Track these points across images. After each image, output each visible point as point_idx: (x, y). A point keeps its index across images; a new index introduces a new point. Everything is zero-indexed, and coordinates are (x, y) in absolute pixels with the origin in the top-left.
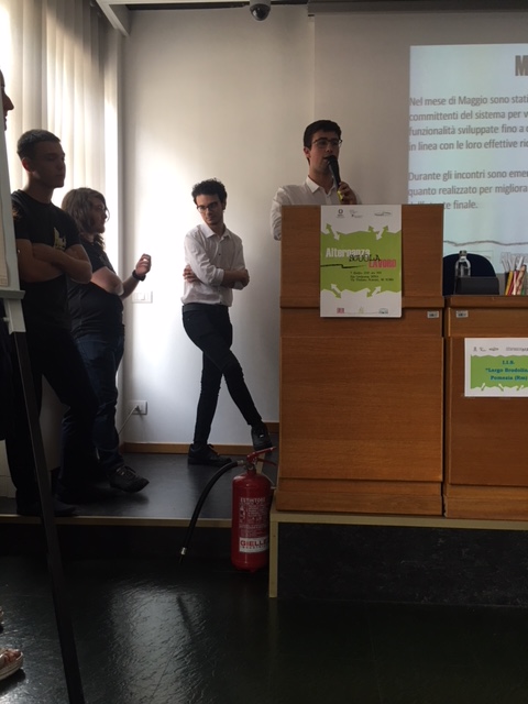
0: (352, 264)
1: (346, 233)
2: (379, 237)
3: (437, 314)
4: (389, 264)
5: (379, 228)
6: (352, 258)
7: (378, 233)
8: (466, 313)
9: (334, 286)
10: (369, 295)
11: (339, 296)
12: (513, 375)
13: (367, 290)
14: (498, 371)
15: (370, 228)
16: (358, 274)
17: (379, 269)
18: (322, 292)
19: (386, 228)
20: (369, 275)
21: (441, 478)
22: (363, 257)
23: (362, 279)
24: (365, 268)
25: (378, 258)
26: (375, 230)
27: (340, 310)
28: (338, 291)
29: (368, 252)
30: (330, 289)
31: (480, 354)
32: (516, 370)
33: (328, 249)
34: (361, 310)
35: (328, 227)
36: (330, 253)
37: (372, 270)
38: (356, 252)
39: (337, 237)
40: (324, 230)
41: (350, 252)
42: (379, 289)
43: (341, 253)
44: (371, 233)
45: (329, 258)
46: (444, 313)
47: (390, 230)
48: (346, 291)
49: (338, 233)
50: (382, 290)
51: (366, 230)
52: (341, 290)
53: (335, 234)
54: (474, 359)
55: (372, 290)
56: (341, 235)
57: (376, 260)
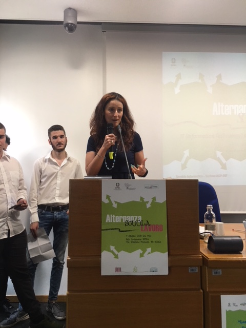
0: (128, 228)
1: (122, 202)
2: (148, 206)
3: (197, 270)
4: (157, 228)
5: (148, 199)
6: (127, 223)
7: (148, 202)
8: (220, 271)
9: (112, 248)
10: (142, 255)
11: (116, 257)
13: (140, 251)
15: (142, 199)
16: (132, 237)
17: (149, 233)
18: (102, 254)
19: (154, 199)
20: (142, 238)
22: (136, 223)
23: (135, 241)
24: (138, 232)
25: (148, 224)
26: (145, 200)
27: (118, 269)
28: (116, 252)
29: (140, 218)
30: (109, 250)
31: (233, 309)
33: (108, 216)
34: (135, 269)
35: (108, 197)
36: (110, 219)
37: (143, 233)
38: (130, 218)
39: (115, 206)
40: (104, 200)
41: (126, 218)
42: (149, 250)
43: (118, 219)
44: (143, 203)
45: (109, 223)
46: (201, 268)
47: (158, 201)
48: (122, 252)
49: (116, 202)
50: (152, 251)
51: (139, 200)
52: (119, 251)
53: (114, 203)
54: (228, 313)
55: (144, 251)
56: (118, 204)
57: (146, 225)
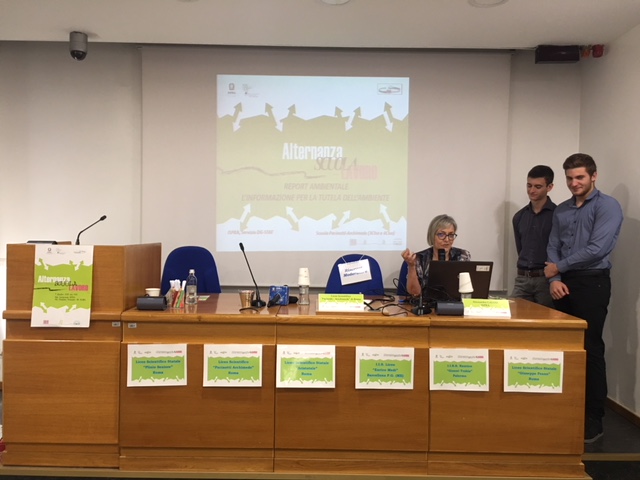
0: (57, 287)
1: (53, 265)
2: (76, 268)
4: (84, 288)
5: (77, 263)
6: (57, 284)
7: (76, 265)
8: (135, 325)
9: (42, 304)
10: (67, 311)
11: (45, 311)
13: (66, 307)
15: (71, 262)
16: (60, 296)
17: (75, 292)
18: (33, 308)
19: (82, 262)
20: (69, 296)
22: (65, 283)
23: (63, 299)
24: (65, 291)
25: (75, 284)
26: (74, 264)
27: (46, 322)
28: (45, 308)
29: (69, 279)
30: (39, 306)
33: (40, 277)
34: (61, 322)
35: (41, 260)
36: (40, 279)
37: (70, 292)
38: (60, 279)
39: (47, 268)
40: (37, 262)
41: (55, 279)
42: (74, 306)
43: (49, 280)
44: (71, 266)
45: (40, 283)
47: (85, 264)
48: (51, 308)
49: (47, 265)
50: (77, 307)
51: (68, 263)
52: (47, 307)
53: (45, 265)
55: (70, 307)
56: (50, 266)
57: (74, 286)
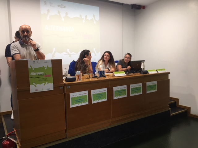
2: (46, 69)
3: (62, 88)
4: (49, 76)
6: (39, 75)
7: (45, 67)
8: (69, 87)
9: (34, 83)
12: (81, 100)
14: (77, 100)
15: (43, 66)
16: (41, 79)
17: (46, 77)
18: (30, 86)
20: (44, 79)
21: (65, 129)
22: (42, 74)
23: (42, 81)
26: (44, 67)
27: (36, 90)
28: (35, 85)
29: (43, 73)
31: (73, 97)
32: (81, 99)
33: (31, 73)
34: (43, 89)
35: (31, 66)
36: (32, 74)
37: (44, 78)
38: (39, 73)
40: (29, 67)
41: (38, 73)
42: (47, 83)
43: (35, 74)
44: (43, 68)
46: (64, 87)
47: (49, 67)
48: (38, 84)
49: (34, 68)
50: (48, 83)
52: (36, 84)
53: (33, 68)
54: (72, 98)
55: (45, 84)
57: (45, 75)
